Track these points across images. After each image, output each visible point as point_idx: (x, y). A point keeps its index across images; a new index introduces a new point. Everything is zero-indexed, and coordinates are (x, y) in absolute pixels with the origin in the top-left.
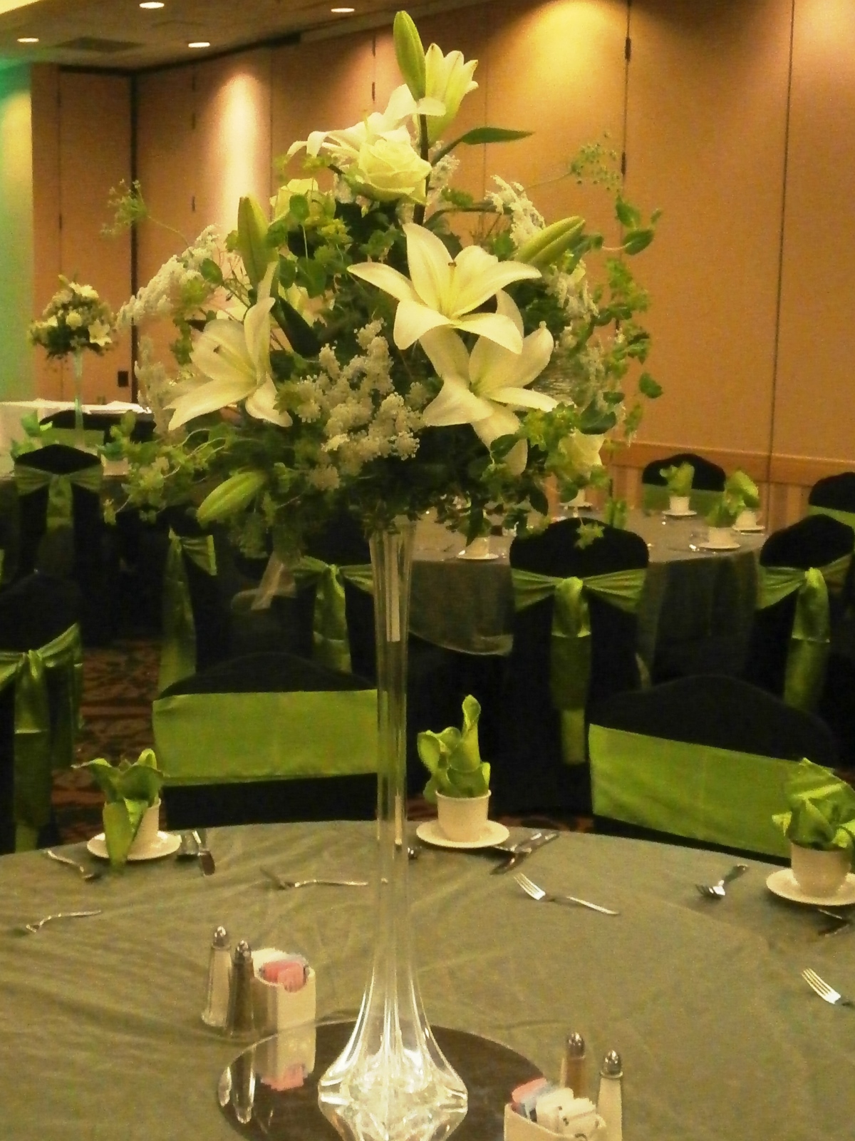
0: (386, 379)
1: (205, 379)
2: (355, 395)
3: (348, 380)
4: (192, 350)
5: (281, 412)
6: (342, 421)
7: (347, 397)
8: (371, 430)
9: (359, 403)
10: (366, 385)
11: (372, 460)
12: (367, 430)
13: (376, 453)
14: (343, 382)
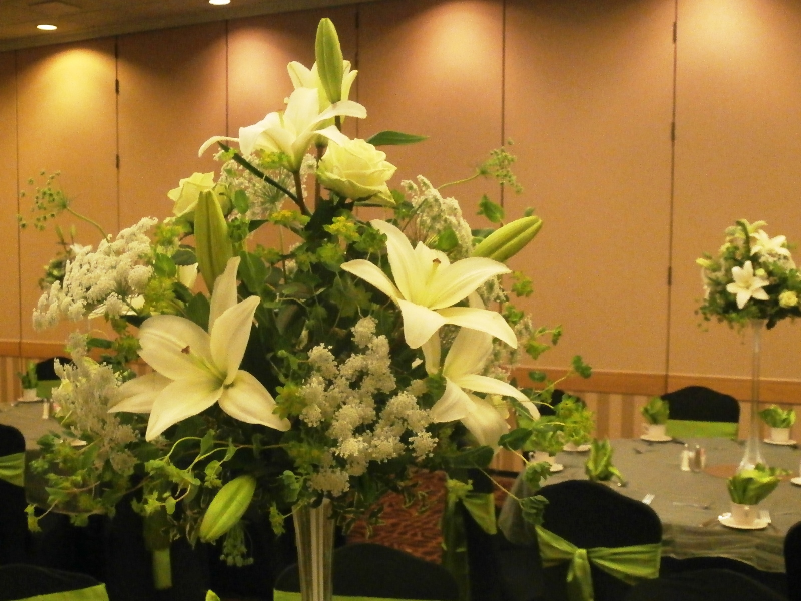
0: (389, 377)
1: (166, 381)
2: (356, 395)
3: (347, 379)
4: (139, 348)
5: (281, 418)
6: (351, 423)
7: (347, 397)
8: (378, 430)
9: (361, 403)
10: (368, 385)
11: (386, 461)
12: (372, 430)
13: (390, 455)
14: (343, 383)
